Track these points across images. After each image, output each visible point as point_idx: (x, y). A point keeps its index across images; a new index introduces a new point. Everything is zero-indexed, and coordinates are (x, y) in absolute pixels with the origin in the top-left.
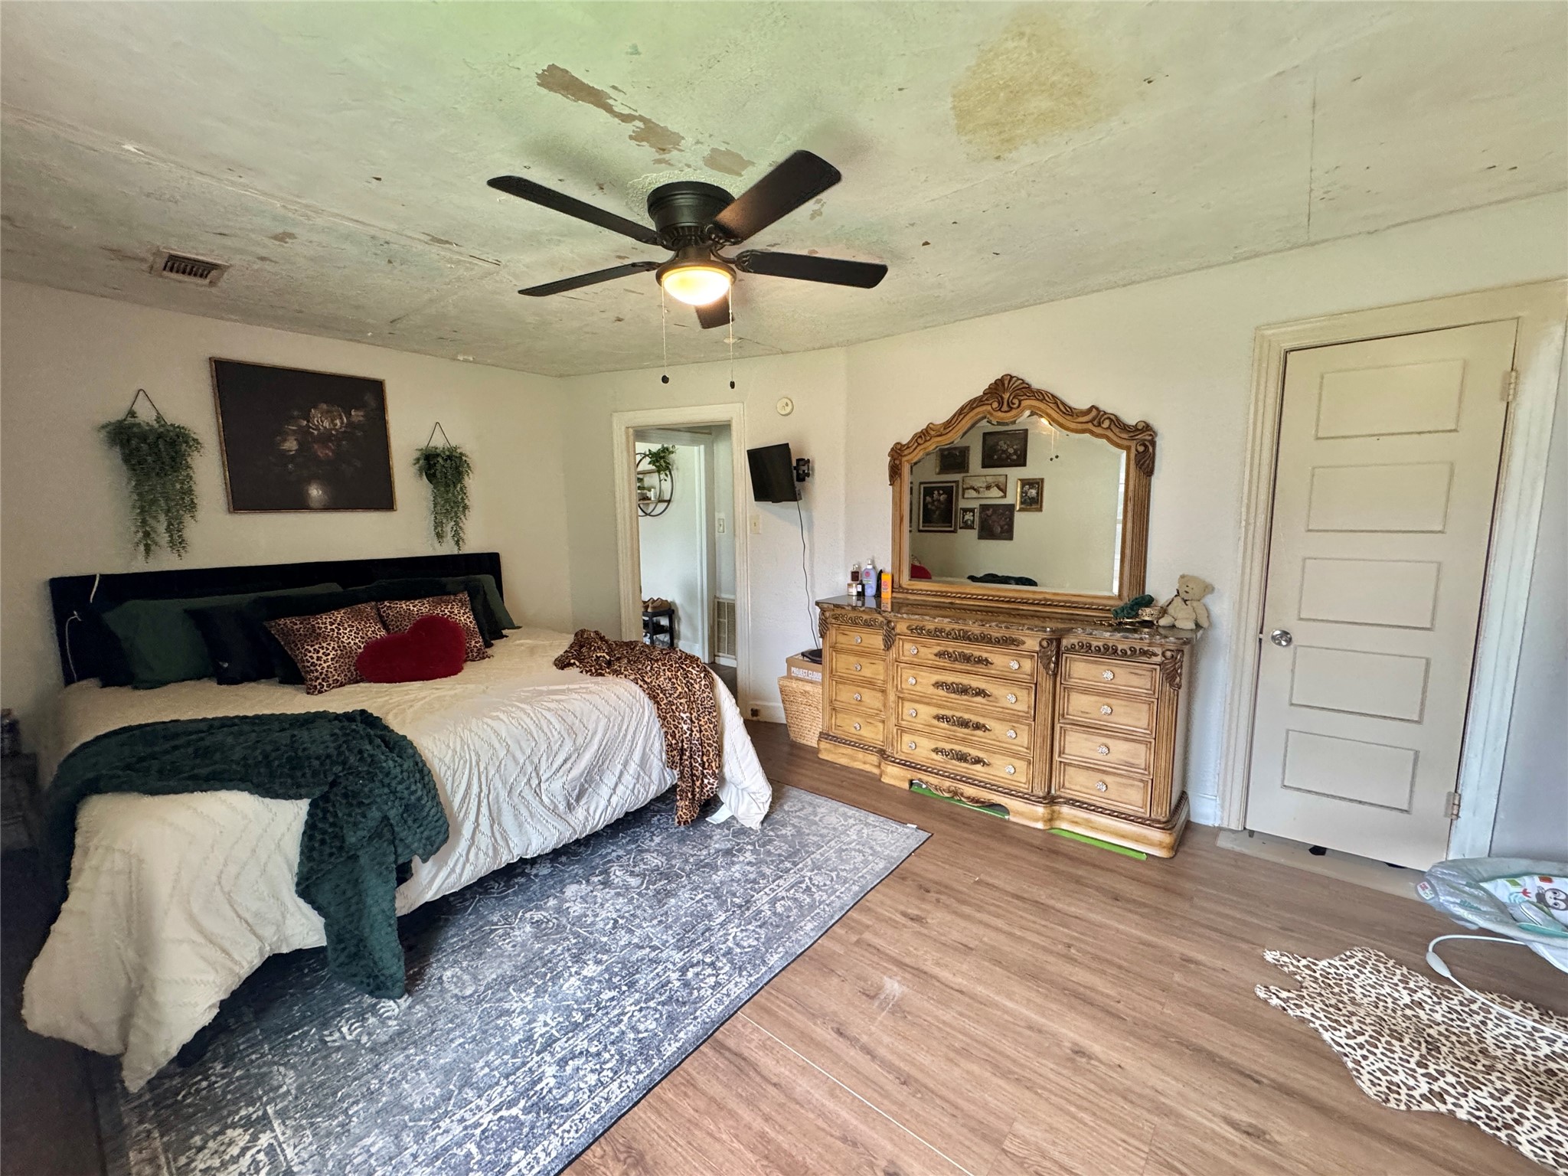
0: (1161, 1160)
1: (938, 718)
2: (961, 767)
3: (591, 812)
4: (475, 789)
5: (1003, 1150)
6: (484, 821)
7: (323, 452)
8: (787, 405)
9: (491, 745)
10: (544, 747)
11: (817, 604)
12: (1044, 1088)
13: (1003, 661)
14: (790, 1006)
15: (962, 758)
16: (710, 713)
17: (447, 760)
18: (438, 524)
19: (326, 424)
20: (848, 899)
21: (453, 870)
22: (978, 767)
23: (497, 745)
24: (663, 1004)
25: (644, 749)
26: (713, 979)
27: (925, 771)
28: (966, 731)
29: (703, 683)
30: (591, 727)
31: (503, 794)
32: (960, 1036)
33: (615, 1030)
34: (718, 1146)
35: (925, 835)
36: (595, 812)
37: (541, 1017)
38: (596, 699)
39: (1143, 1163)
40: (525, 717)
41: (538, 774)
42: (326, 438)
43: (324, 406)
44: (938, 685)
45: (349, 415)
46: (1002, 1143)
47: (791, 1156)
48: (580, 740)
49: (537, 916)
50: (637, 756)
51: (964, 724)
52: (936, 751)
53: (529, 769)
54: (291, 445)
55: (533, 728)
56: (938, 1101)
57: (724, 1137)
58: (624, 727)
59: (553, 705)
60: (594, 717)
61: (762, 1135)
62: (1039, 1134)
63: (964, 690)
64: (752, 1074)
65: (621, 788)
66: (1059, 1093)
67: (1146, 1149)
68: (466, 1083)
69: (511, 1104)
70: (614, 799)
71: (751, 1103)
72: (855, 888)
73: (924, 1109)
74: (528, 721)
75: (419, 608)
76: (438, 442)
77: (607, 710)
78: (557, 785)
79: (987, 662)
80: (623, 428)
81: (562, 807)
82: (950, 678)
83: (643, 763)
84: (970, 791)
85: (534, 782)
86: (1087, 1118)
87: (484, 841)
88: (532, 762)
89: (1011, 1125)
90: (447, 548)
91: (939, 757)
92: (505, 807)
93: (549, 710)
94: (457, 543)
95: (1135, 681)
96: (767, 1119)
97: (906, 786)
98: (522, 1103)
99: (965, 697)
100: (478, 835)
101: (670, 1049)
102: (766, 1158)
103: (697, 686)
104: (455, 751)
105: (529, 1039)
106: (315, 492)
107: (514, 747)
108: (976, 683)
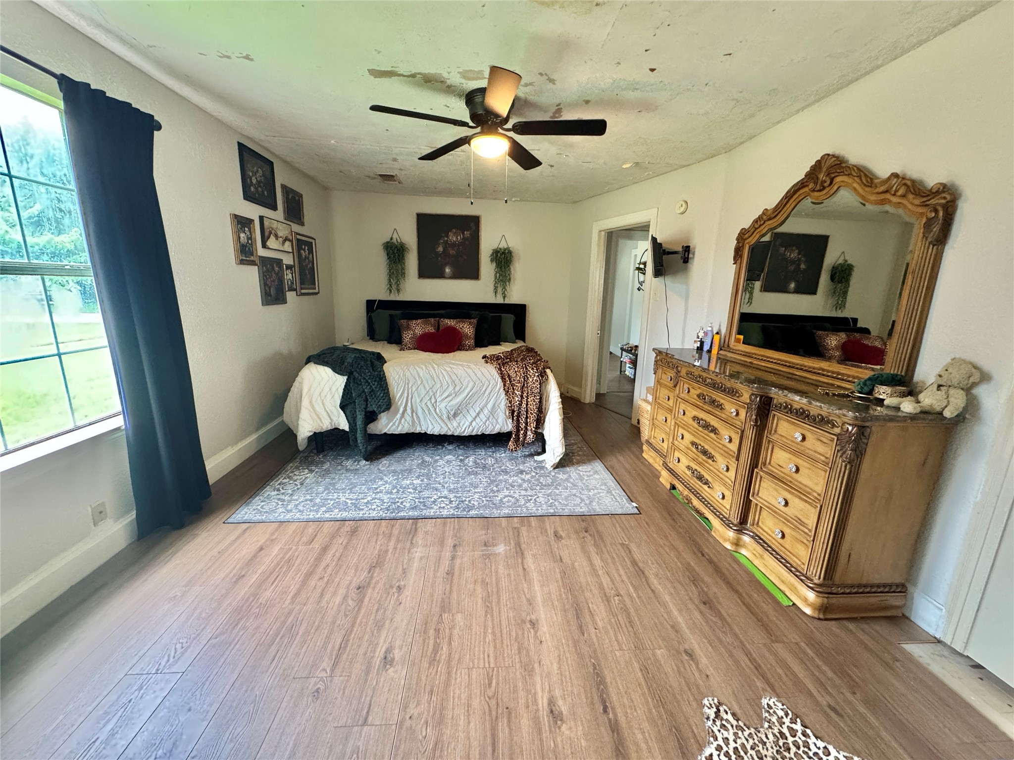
0: (491, 674)
1: (693, 443)
2: (697, 484)
3: (461, 425)
4: (406, 395)
5: (441, 615)
6: (409, 411)
7: (452, 252)
8: (682, 206)
9: (415, 379)
10: (438, 385)
11: (654, 349)
12: (492, 616)
13: (730, 408)
14: (454, 529)
15: (700, 478)
16: (535, 396)
17: (396, 378)
18: (496, 288)
19: (454, 239)
20: (540, 512)
21: (394, 424)
22: (706, 487)
23: (417, 379)
24: (420, 502)
25: (495, 404)
26: (444, 505)
27: (678, 479)
28: (704, 458)
29: (535, 378)
30: (465, 384)
31: (418, 401)
32: (494, 579)
33: (397, 500)
34: (374, 544)
35: (636, 511)
36: (463, 425)
37: (387, 486)
38: (469, 371)
39: (481, 666)
40: (432, 370)
41: (435, 398)
42: (453, 245)
43: (454, 230)
44: (695, 418)
45: (463, 234)
46: (445, 612)
47: (385, 560)
48: (457, 389)
49: (427, 459)
50: (490, 406)
51: (705, 452)
52: (689, 468)
53: (431, 394)
54: (440, 249)
55: (435, 376)
56: (448, 587)
57: (379, 543)
58: (484, 389)
59: (448, 369)
60: (466, 381)
61: (387, 551)
62: (462, 624)
63: (707, 426)
64: (411, 536)
65: (478, 420)
66: (495, 623)
67: (492, 665)
68: (351, 489)
69: (351, 499)
70: (474, 424)
71: (398, 541)
72: (552, 511)
73: (439, 584)
74: (433, 372)
75: (451, 323)
76: (503, 245)
77: (475, 378)
78: (443, 405)
79: (720, 407)
80: (597, 231)
81: (445, 417)
82: (702, 415)
83: (493, 412)
84: (696, 502)
85: (433, 401)
86: (490, 637)
87: (408, 417)
88: (432, 391)
89: (458, 612)
90: (499, 300)
91: (689, 473)
92: (419, 407)
93: (446, 370)
94: (504, 297)
95: (821, 448)
96: (395, 548)
97: (668, 487)
98: (353, 501)
99: (706, 432)
100: (406, 414)
101: (402, 514)
102: (379, 556)
103: (531, 380)
104: (400, 376)
105: (376, 489)
106: (448, 270)
107: (425, 382)
108: (713, 422)
